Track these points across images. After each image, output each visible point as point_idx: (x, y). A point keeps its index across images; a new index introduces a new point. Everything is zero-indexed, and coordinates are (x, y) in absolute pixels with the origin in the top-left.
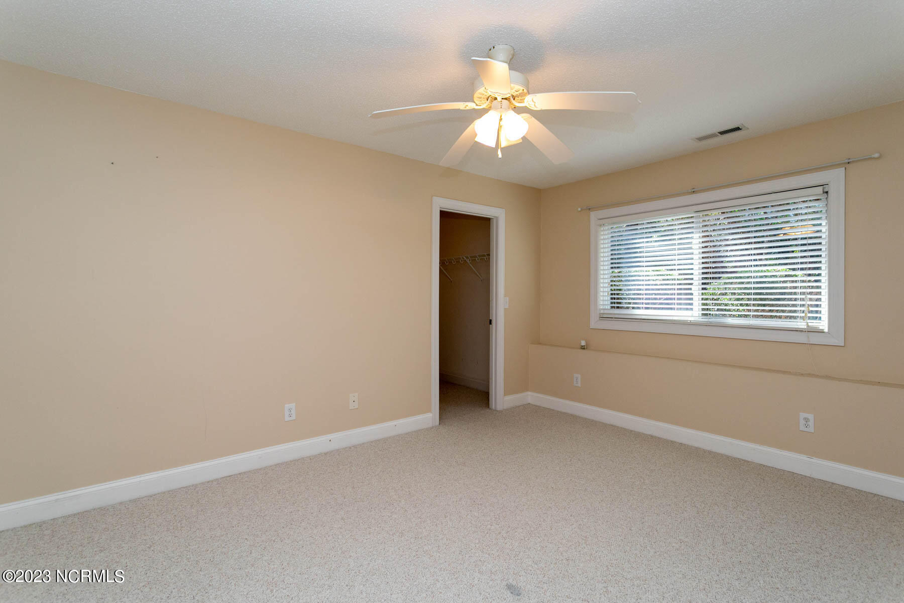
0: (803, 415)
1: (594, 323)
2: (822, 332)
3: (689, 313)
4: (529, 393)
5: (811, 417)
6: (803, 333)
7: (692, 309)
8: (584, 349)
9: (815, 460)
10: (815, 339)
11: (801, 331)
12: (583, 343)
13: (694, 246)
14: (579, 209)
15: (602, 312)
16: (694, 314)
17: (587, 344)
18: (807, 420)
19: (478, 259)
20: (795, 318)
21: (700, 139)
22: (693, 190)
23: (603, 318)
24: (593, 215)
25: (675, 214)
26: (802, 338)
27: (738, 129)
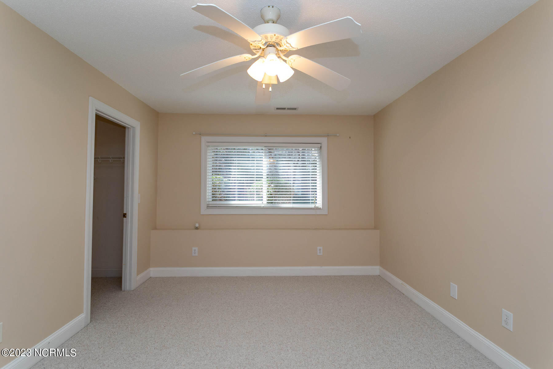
0: (318, 248)
1: (204, 211)
2: (320, 209)
3: (260, 202)
4: (151, 269)
5: (321, 248)
6: (314, 210)
7: (262, 200)
8: (197, 229)
9: (323, 267)
10: (318, 212)
11: (311, 209)
12: (197, 225)
13: (264, 165)
14: (194, 133)
15: (208, 203)
16: (264, 203)
17: (199, 225)
18: (320, 250)
19: (100, 161)
20: (309, 203)
21: (277, 109)
22: (266, 135)
23: (208, 207)
24: (204, 139)
25: (255, 146)
26: (313, 212)
27: (295, 109)
